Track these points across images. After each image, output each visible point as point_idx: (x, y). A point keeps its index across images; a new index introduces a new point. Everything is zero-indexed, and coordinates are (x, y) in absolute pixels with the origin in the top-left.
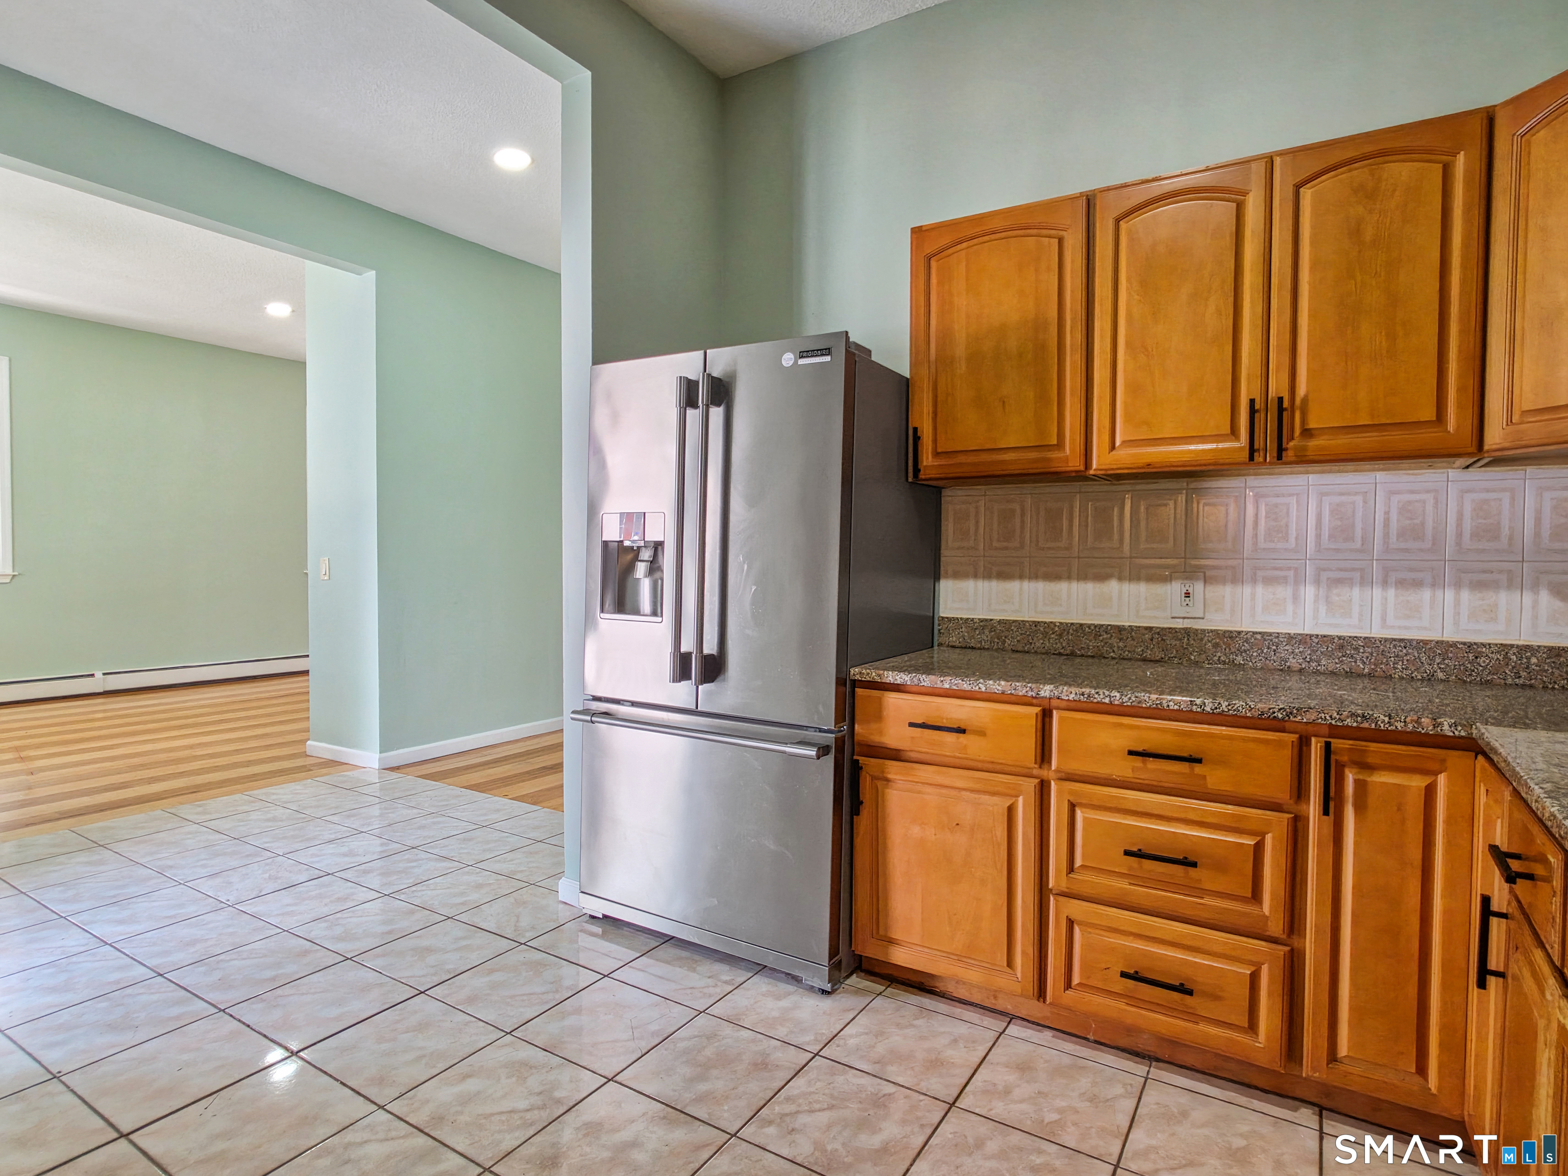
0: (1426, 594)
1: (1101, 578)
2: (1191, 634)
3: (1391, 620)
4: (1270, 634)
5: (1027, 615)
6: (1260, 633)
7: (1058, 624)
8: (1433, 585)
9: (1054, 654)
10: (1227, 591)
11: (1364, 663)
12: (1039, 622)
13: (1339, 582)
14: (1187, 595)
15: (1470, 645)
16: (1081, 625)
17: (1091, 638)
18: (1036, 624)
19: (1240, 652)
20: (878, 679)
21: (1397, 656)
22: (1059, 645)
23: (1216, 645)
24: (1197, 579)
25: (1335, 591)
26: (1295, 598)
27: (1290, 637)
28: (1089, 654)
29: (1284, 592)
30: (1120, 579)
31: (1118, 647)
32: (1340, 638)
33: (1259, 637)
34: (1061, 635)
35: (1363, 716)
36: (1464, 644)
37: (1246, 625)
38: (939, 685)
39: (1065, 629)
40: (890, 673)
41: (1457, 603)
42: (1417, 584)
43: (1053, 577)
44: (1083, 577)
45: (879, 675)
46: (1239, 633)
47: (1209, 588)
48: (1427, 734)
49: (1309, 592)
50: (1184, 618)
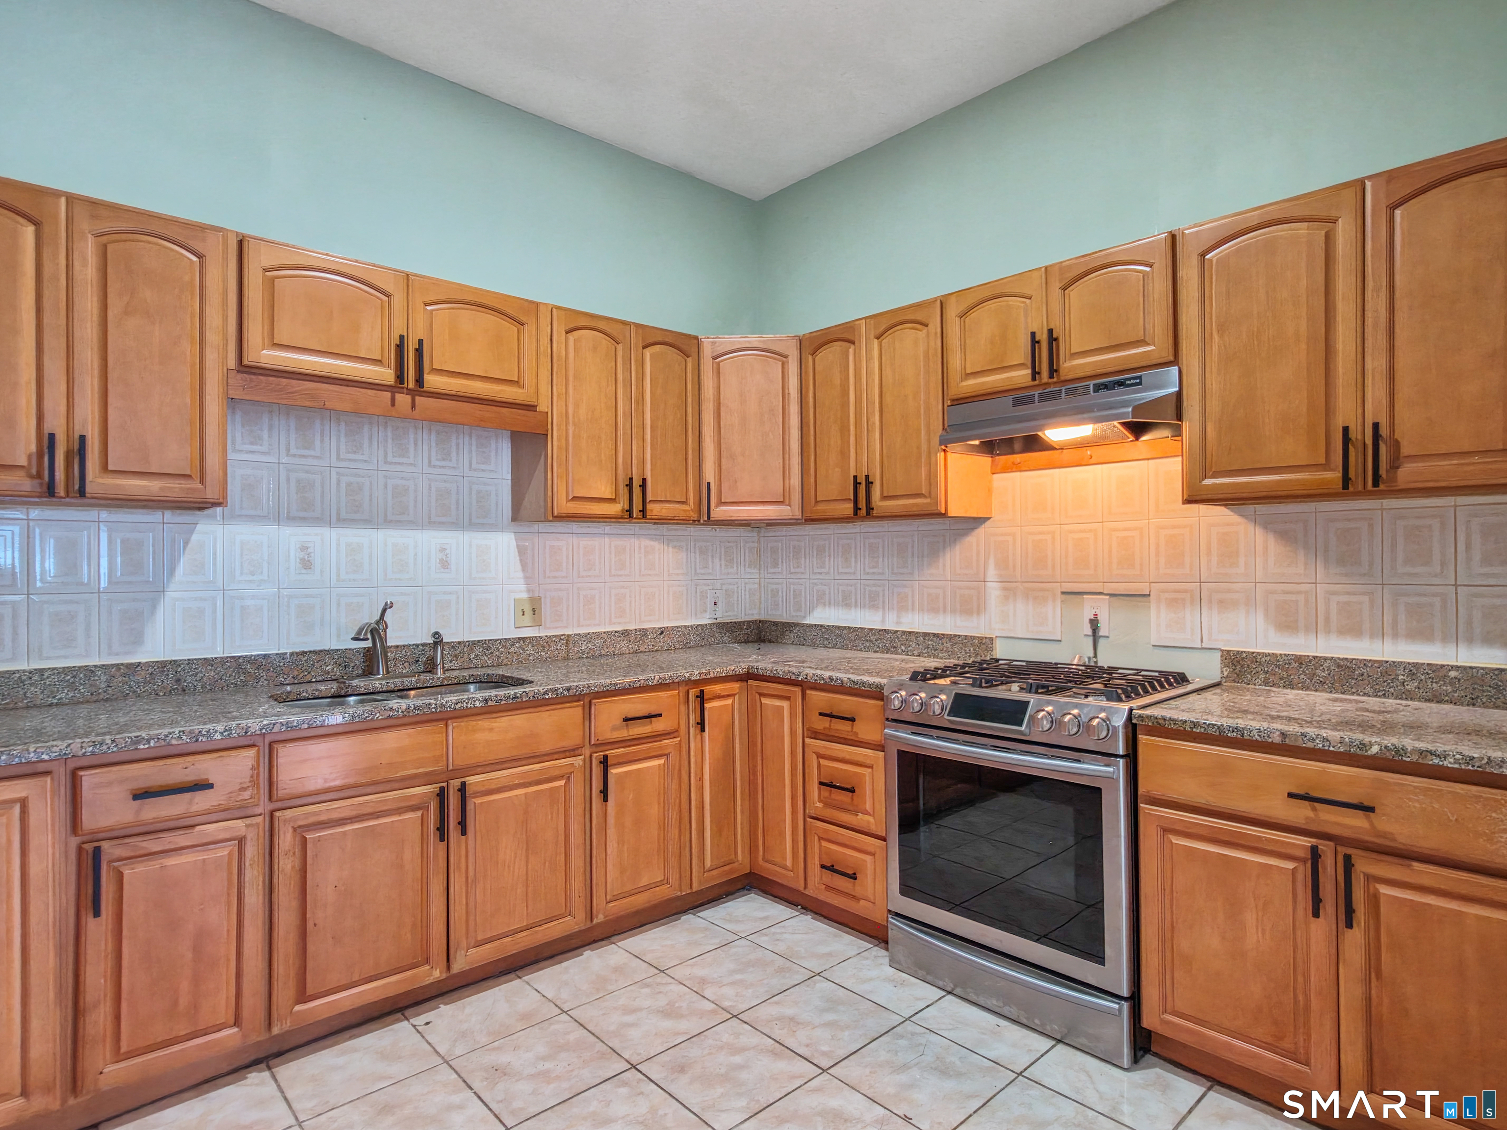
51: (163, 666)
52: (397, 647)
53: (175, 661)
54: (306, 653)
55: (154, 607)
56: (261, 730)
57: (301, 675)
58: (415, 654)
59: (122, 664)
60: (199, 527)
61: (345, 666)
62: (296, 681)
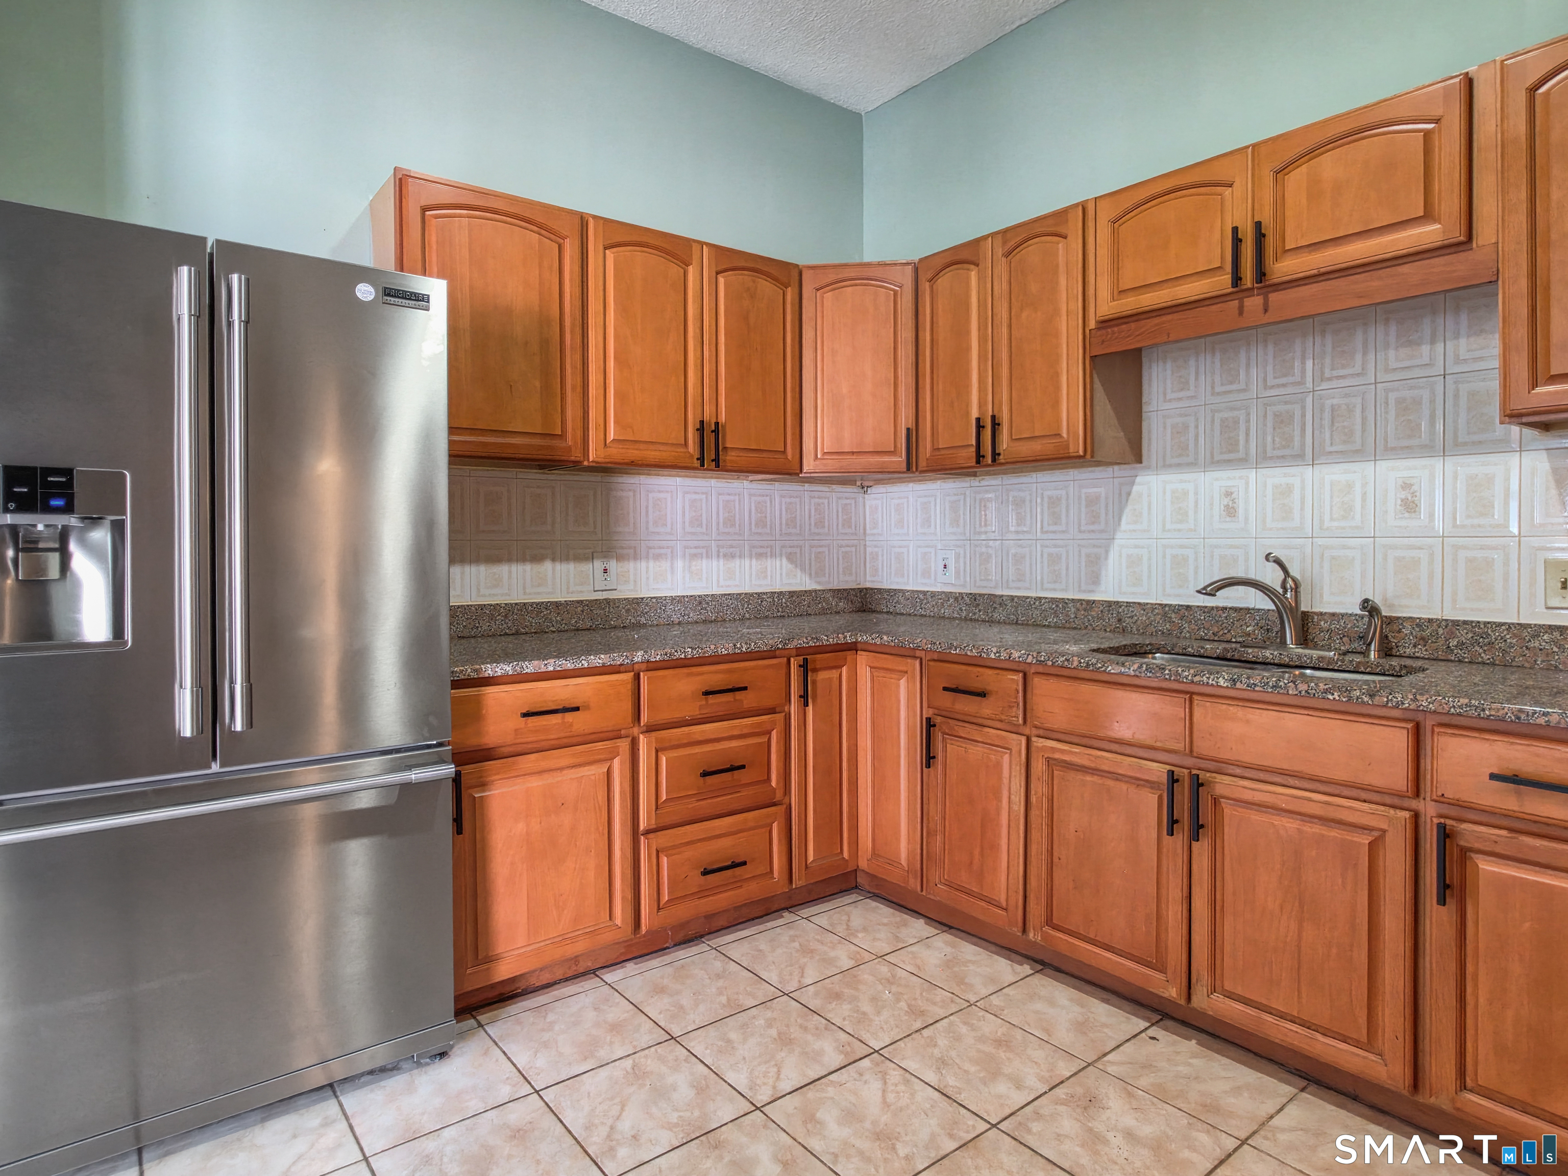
0: (737, 562)
1: (537, 559)
2: (611, 603)
3: (722, 583)
4: (661, 598)
5: (517, 597)
6: (655, 598)
7: (503, 605)
8: (740, 557)
9: (501, 635)
10: (630, 566)
11: (712, 613)
12: (485, 605)
13: (694, 556)
14: (605, 571)
15: (759, 594)
16: (525, 604)
17: (533, 615)
18: (482, 607)
19: (644, 614)
20: (474, 675)
21: (728, 606)
22: (505, 626)
23: (628, 611)
24: (612, 557)
25: (694, 563)
26: (672, 567)
27: (673, 599)
28: (533, 631)
29: (665, 565)
30: (553, 560)
31: (557, 621)
32: (699, 596)
33: (654, 600)
34: (506, 616)
35: (817, 639)
36: (756, 594)
37: (645, 592)
38: (543, 669)
39: (510, 609)
40: (489, 666)
41: (751, 566)
42: (733, 556)
43: (493, 559)
44: (523, 559)
45: (476, 671)
46: (642, 599)
47: (620, 564)
48: (842, 644)
49: (679, 564)
50: (602, 591)
51: (1109, 604)
52: (1333, 615)
53: (1118, 602)
54: (1226, 609)
55: (1107, 552)
56: (1019, 658)
57: (1221, 633)
58: (1358, 627)
59: (1084, 600)
60: (1138, 479)
61: (1268, 630)
62: (1216, 638)
